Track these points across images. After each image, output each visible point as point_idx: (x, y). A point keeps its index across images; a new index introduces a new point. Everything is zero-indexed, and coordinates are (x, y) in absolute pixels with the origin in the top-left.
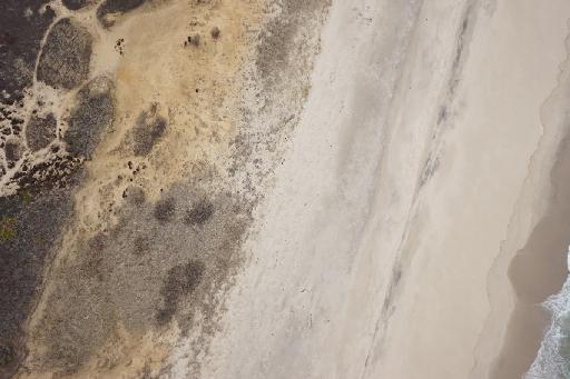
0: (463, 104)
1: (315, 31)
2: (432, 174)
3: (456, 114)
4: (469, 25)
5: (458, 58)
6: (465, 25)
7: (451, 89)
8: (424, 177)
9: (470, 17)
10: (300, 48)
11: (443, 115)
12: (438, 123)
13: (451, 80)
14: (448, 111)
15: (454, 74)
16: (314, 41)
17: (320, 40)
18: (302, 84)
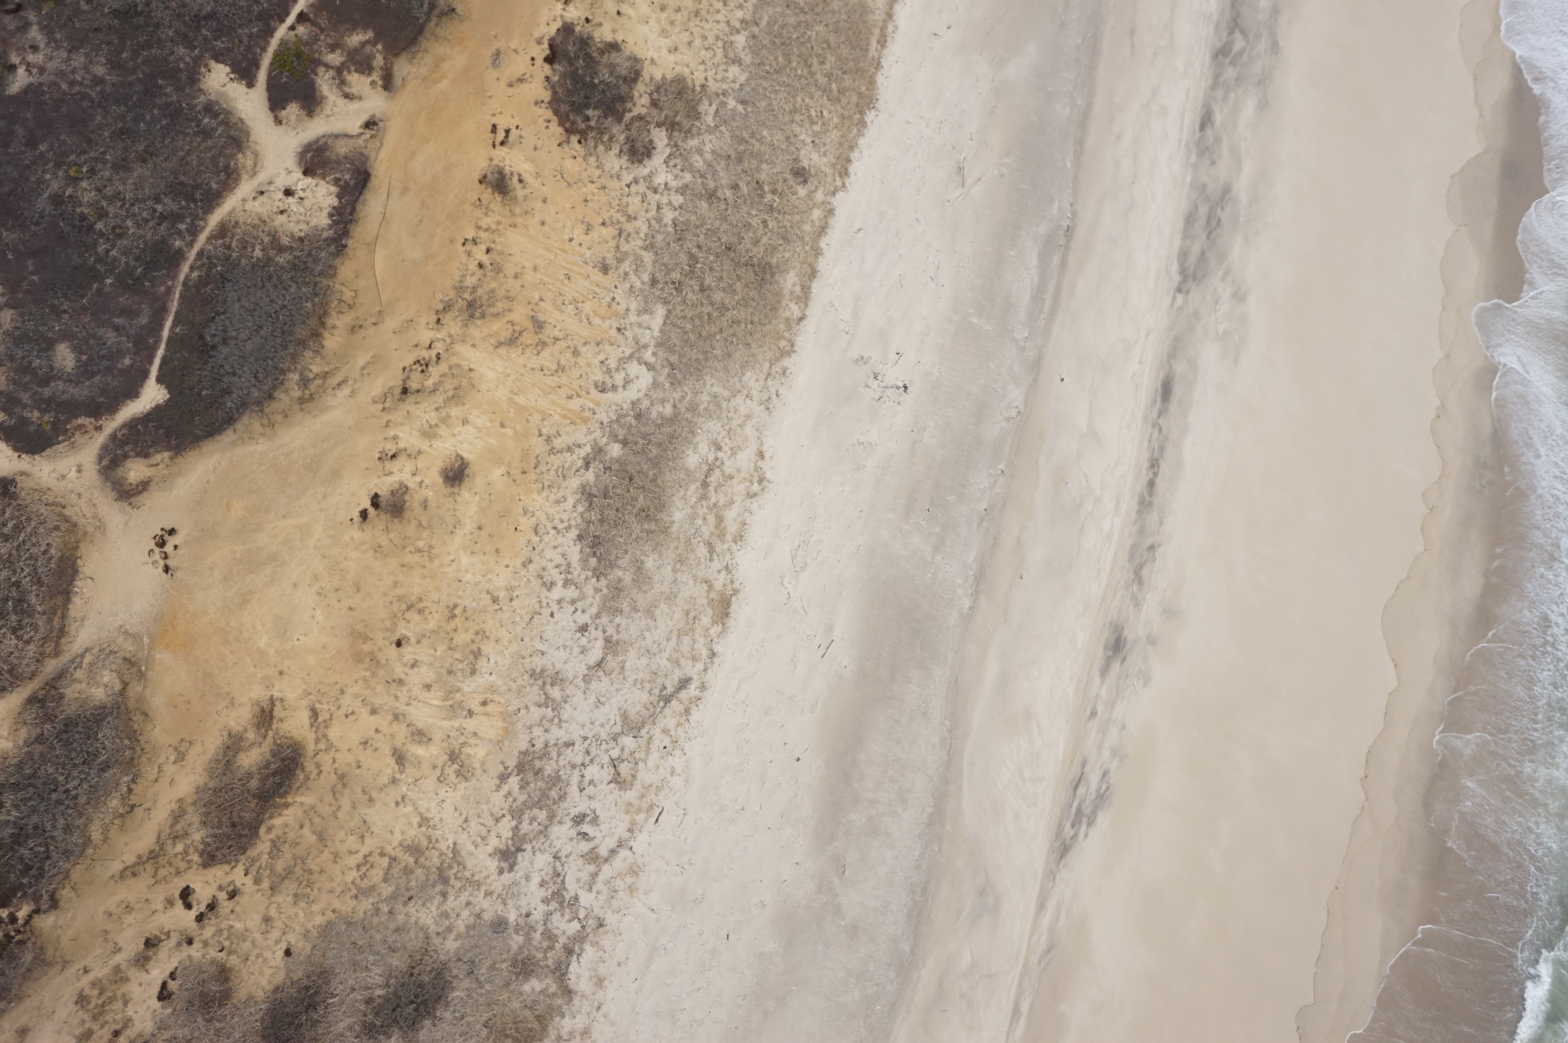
0: (1170, 613)
1: (749, 430)
2: (1091, 822)
3: (1152, 641)
4: (1177, 391)
5: (1151, 484)
6: (1166, 391)
7: (1137, 573)
8: (1068, 831)
9: (1179, 367)
10: (705, 485)
11: (1117, 646)
12: (1105, 670)
13: (1134, 547)
14: (1129, 636)
15: (1142, 532)
16: (745, 459)
17: (761, 455)
18: (710, 587)
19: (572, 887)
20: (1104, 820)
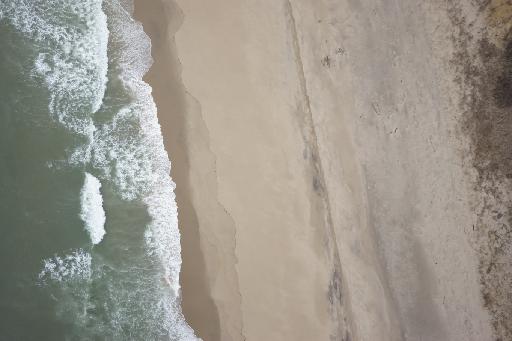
19: (491, 196)
20: (327, 289)
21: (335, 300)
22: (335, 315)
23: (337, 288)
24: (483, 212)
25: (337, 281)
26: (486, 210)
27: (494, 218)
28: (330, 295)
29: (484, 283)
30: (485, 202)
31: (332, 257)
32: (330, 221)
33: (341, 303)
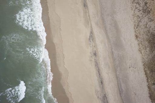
0: (91, 60)
1: (144, 55)
3: (92, 57)
4: (101, 83)
5: (99, 72)
9: (101, 86)
11: (95, 54)
13: (98, 65)
14: (94, 56)
17: (141, 53)
18: (139, 38)
19: (137, 5)
20: (88, 37)
21: (91, 40)
22: (91, 45)
23: (92, 37)
24: (135, 10)
25: (92, 34)
26: (136, 9)
27: (138, 11)
28: (90, 39)
29: (135, 32)
30: (136, 7)
31: (90, 27)
32: (89, 16)
33: (93, 42)
